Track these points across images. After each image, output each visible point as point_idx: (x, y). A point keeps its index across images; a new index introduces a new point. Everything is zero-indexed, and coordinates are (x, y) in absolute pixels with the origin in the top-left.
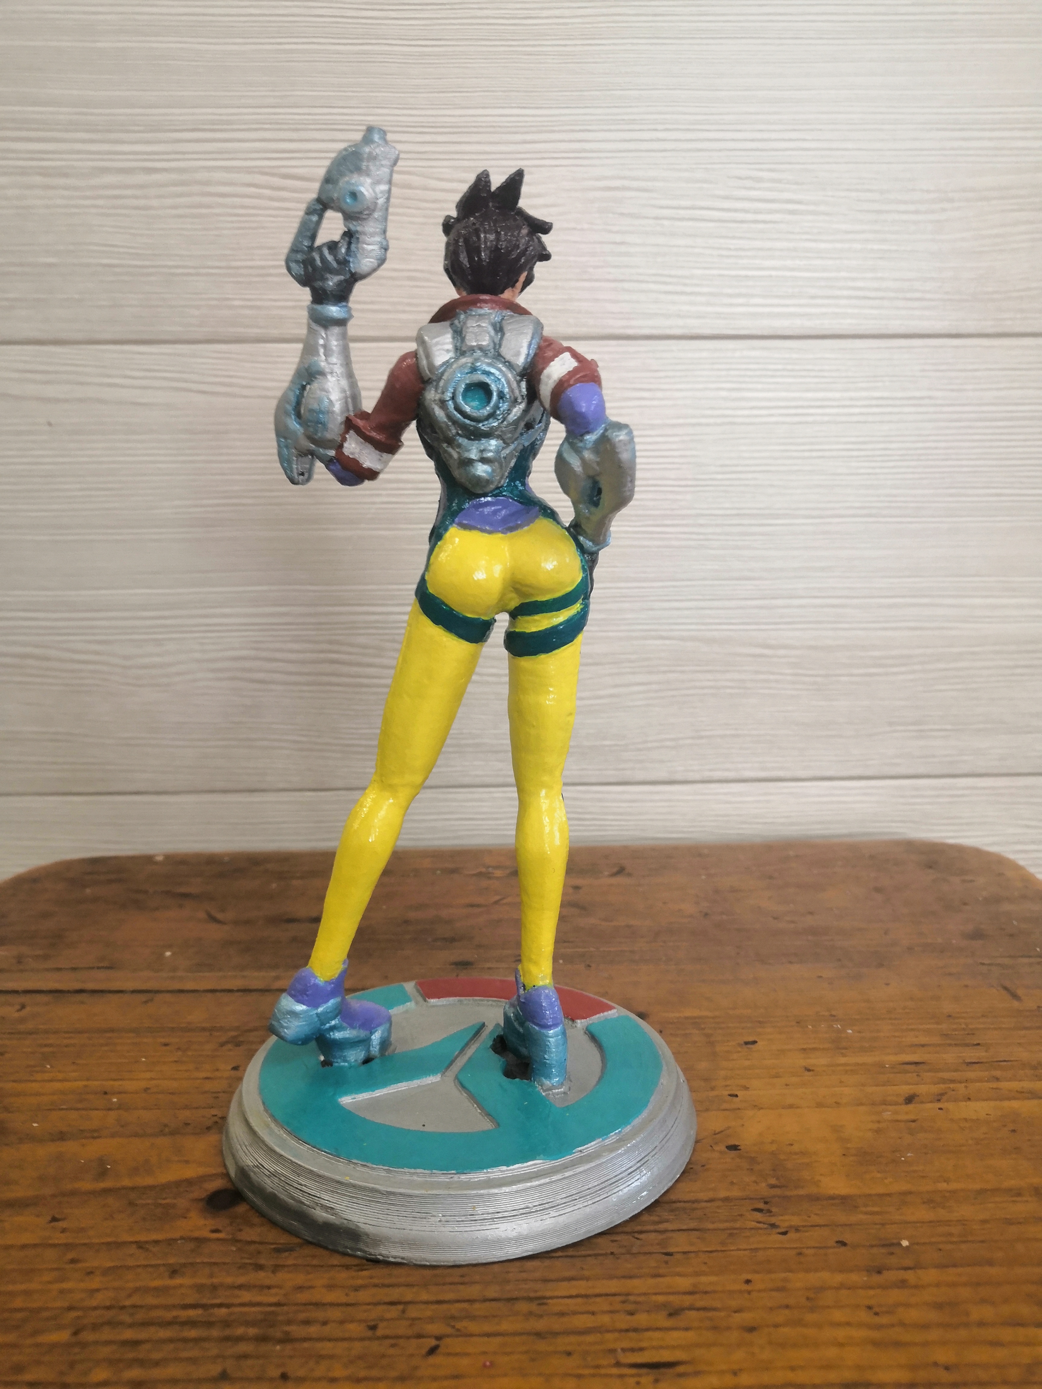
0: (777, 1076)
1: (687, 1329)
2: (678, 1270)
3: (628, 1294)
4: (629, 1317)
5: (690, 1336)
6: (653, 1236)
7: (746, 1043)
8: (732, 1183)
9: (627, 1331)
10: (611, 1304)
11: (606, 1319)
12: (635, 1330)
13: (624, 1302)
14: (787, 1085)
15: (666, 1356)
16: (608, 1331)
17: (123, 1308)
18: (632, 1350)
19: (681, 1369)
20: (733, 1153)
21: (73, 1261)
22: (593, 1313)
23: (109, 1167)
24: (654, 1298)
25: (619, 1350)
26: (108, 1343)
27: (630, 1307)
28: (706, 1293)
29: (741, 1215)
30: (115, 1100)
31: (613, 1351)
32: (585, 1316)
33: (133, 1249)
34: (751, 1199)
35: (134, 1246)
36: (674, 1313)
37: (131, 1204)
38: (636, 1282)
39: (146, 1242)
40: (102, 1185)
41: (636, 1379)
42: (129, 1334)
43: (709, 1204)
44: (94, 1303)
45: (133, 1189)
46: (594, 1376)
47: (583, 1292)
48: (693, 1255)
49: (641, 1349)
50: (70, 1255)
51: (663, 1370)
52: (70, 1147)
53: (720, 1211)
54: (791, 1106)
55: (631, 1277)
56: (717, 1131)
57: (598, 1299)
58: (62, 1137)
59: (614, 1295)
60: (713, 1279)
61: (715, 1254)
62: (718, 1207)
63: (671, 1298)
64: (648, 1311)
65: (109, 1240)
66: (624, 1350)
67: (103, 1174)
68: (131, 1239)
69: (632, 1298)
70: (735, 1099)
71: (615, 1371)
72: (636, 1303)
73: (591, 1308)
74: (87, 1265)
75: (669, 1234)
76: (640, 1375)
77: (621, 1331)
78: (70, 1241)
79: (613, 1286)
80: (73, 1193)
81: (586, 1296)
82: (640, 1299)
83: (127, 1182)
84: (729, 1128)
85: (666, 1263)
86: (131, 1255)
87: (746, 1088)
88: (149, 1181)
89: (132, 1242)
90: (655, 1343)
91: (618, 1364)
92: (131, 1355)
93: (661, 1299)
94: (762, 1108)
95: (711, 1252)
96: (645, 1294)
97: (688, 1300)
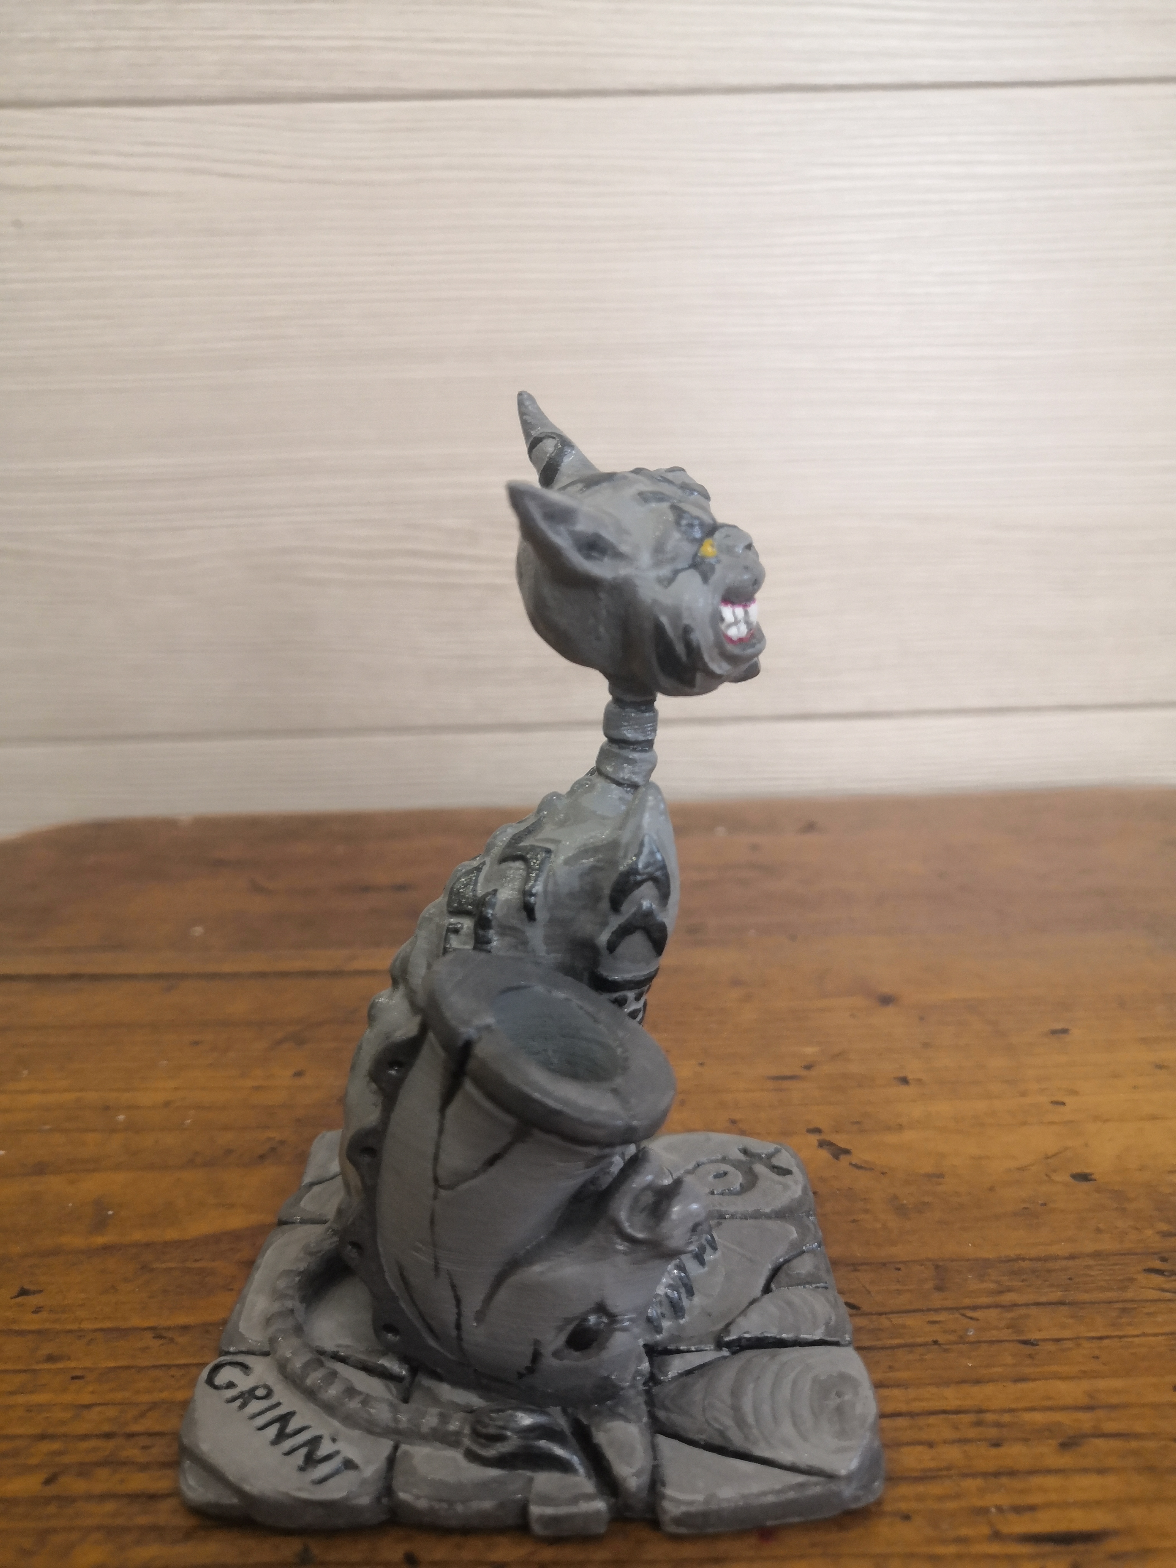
0: (1116, 1076)
1: (1101, 1471)
2: (1054, 1368)
3: (980, 1411)
4: (994, 1451)
5: (1112, 1485)
6: (993, 1313)
7: (1054, 1032)
8: (1099, 1231)
9: (997, 1474)
10: (956, 1428)
11: (953, 1454)
12: (1012, 1473)
13: (978, 1424)
14: (1135, 1087)
15: (1080, 1521)
16: (965, 1475)
17: (131, 1436)
18: (1018, 1510)
19: (1114, 1545)
20: (1085, 1186)
21: (51, 1358)
22: (930, 1445)
23: (110, 1212)
24: (1028, 1417)
25: (993, 1510)
26: (104, 1497)
27: (992, 1433)
28: (1113, 1407)
29: (1132, 1280)
30: (121, 1117)
31: (983, 1511)
32: (919, 1448)
33: (148, 1340)
34: (1136, 1254)
35: (149, 1335)
36: (1069, 1443)
37: (145, 1268)
38: (988, 1389)
39: (169, 1329)
40: (100, 1240)
42: (139, 1482)
43: (1071, 1263)
44: (82, 1428)
45: (148, 1245)
46: (959, 1557)
47: (903, 1407)
48: (1069, 1344)
50: (47, 1349)
51: (1080, 1547)
52: (54, 1184)
53: (1092, 1273)
54: (1154, 1118)
55: (978, 1382)
56: (1050, 1154)
57: (932, 1420)
58: (40, 1169)
59: (957, 1412)
60: (1117, 1383)
61: (1106, 1342)
62: (1089, 1267)
63: (1057, 1417)
64: (1026, 1440)
65: (108, 1324)
66: (1000, 1509)
67: (100, 1223)
68: (146, 1324)
69: (990, 1417)
70: (1061, 1109)
71: (995, 1548)
72: (998, 1425)
73: (924, 1436)
74: (73, 1364)
75: (1023, 1311)
76: (1043, 1556)
77: (985, 1475)
78: (47, 1326)
79: (951, 1397)
80: (55, 1252)
81: (911, 1415)
82: (1006, 1418)
83: (138, 1236)
84: (1066, 1149)
85: (1031, 1356)
86: (145, 1349)
87: (1074, 1093)
88: (172, 1234)
89: (145, 1329)
90: (1053, 1497)
91: (997, 1536)
92: (142, 1520)
93: (1039, 1417)
94: (1106, 1121)
95: (1101, 1338)
96: (1011, 1411)
97: (1086, 1421)
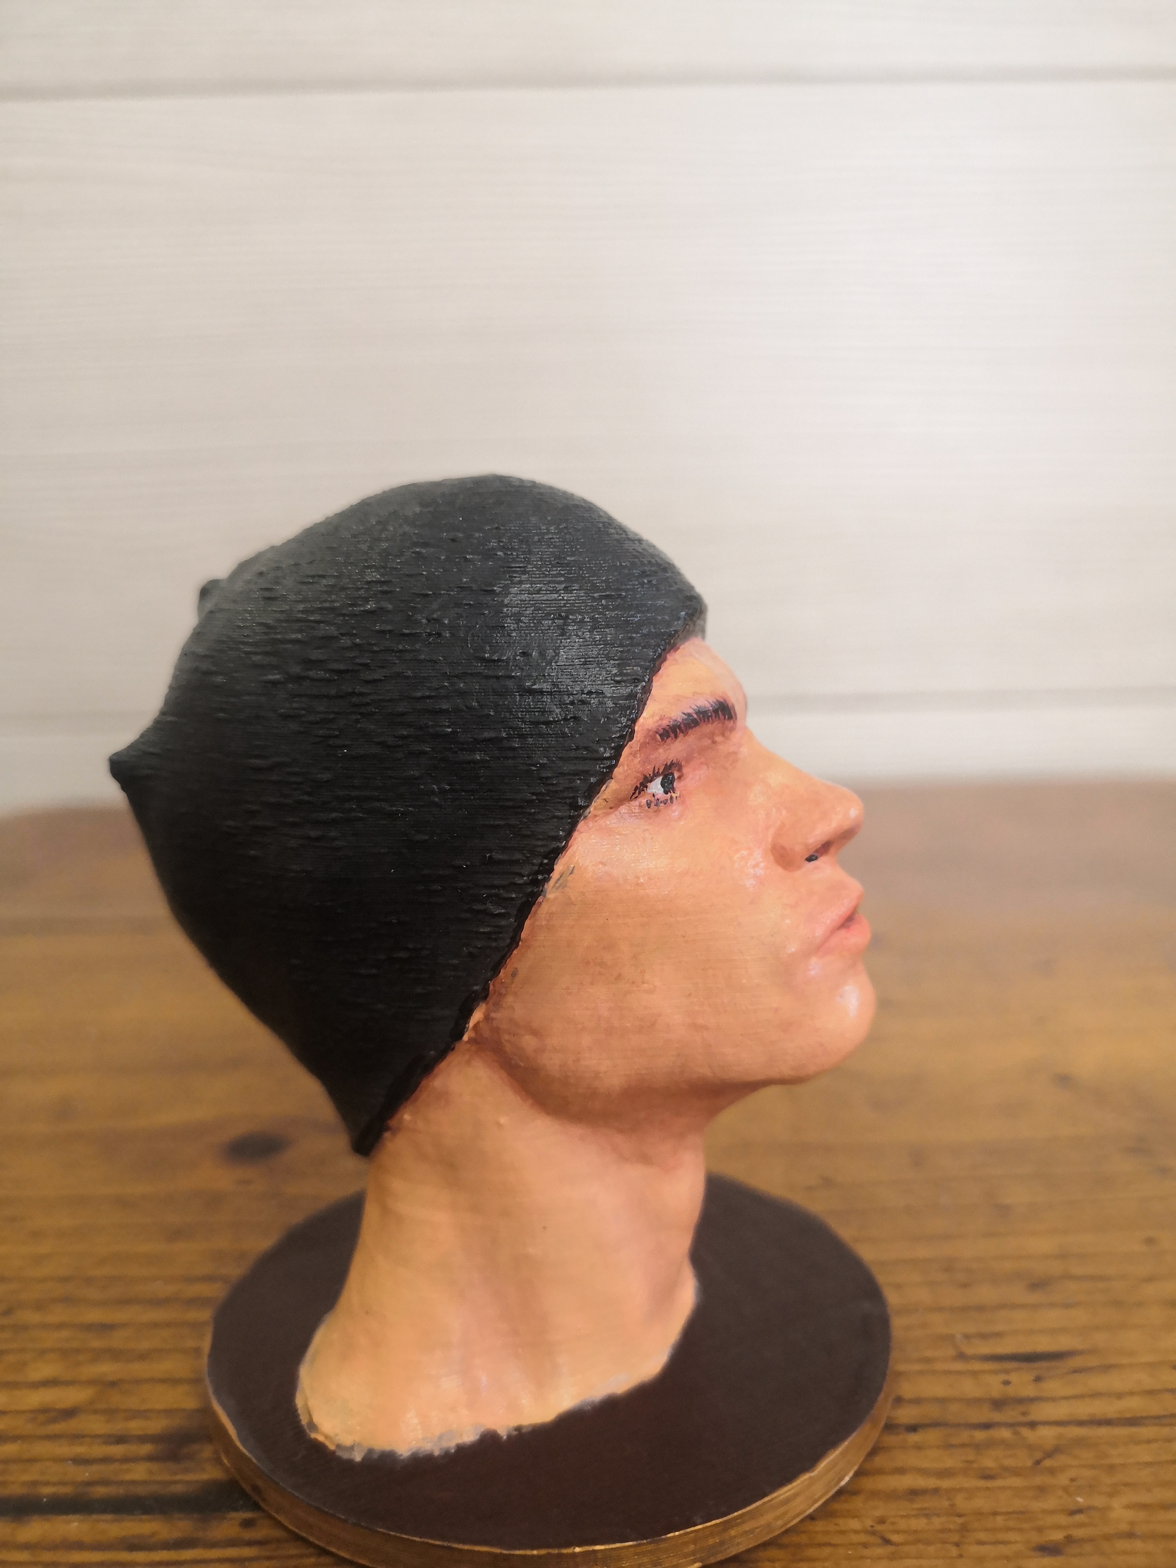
1: (1067, 1306)
2: (1025, 1227)
3: (950, 1261)
4: (962, 1291)
5: (1078, 1316)
8: (1076, 1119)
9: (964, 1309)
10: (924, 1274)
12: (979, 1308)
13: (946, 1271)
15: (1044, 1344)
16: (932, 1310)
18: (984, 1336)
19: (1078, 1362)
24: (997, 1264)
25: (959, 1337)
27: (959, 1277)
28: (1085, 1256)
29: (1107, 1157)
31: (949, 1338)
34: (1114, 1137)
36: (1038, 1284)
38: (960, 1244)
40: (65, 1128)
41: (1003, 1377)
42: (95, 1315)
44: (41, 1273)
46: (924, 1373)
49: (998, 1335)
50: (7, 1212)
51: (1044, 1364)
55: (947, 1238)
56: (1029, 1061)
60: (1089, 1238)
63: (1027, 1264)
64: (993, 1282)
66: (967, 1336)
69: (959, 1265)
71: (959, 1366)
72: (968, 1271)
76: (1007, 1372)
77: (951, 1310)
79: (921, 1250)
82: (974, 1266)
90: (1020, 1326)
91: (962, 1357)
93: (1009, 1265)
96: (982, 1259)
97: (1057, 1267)
